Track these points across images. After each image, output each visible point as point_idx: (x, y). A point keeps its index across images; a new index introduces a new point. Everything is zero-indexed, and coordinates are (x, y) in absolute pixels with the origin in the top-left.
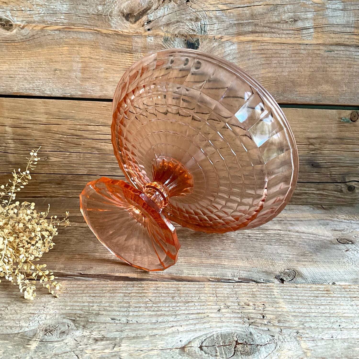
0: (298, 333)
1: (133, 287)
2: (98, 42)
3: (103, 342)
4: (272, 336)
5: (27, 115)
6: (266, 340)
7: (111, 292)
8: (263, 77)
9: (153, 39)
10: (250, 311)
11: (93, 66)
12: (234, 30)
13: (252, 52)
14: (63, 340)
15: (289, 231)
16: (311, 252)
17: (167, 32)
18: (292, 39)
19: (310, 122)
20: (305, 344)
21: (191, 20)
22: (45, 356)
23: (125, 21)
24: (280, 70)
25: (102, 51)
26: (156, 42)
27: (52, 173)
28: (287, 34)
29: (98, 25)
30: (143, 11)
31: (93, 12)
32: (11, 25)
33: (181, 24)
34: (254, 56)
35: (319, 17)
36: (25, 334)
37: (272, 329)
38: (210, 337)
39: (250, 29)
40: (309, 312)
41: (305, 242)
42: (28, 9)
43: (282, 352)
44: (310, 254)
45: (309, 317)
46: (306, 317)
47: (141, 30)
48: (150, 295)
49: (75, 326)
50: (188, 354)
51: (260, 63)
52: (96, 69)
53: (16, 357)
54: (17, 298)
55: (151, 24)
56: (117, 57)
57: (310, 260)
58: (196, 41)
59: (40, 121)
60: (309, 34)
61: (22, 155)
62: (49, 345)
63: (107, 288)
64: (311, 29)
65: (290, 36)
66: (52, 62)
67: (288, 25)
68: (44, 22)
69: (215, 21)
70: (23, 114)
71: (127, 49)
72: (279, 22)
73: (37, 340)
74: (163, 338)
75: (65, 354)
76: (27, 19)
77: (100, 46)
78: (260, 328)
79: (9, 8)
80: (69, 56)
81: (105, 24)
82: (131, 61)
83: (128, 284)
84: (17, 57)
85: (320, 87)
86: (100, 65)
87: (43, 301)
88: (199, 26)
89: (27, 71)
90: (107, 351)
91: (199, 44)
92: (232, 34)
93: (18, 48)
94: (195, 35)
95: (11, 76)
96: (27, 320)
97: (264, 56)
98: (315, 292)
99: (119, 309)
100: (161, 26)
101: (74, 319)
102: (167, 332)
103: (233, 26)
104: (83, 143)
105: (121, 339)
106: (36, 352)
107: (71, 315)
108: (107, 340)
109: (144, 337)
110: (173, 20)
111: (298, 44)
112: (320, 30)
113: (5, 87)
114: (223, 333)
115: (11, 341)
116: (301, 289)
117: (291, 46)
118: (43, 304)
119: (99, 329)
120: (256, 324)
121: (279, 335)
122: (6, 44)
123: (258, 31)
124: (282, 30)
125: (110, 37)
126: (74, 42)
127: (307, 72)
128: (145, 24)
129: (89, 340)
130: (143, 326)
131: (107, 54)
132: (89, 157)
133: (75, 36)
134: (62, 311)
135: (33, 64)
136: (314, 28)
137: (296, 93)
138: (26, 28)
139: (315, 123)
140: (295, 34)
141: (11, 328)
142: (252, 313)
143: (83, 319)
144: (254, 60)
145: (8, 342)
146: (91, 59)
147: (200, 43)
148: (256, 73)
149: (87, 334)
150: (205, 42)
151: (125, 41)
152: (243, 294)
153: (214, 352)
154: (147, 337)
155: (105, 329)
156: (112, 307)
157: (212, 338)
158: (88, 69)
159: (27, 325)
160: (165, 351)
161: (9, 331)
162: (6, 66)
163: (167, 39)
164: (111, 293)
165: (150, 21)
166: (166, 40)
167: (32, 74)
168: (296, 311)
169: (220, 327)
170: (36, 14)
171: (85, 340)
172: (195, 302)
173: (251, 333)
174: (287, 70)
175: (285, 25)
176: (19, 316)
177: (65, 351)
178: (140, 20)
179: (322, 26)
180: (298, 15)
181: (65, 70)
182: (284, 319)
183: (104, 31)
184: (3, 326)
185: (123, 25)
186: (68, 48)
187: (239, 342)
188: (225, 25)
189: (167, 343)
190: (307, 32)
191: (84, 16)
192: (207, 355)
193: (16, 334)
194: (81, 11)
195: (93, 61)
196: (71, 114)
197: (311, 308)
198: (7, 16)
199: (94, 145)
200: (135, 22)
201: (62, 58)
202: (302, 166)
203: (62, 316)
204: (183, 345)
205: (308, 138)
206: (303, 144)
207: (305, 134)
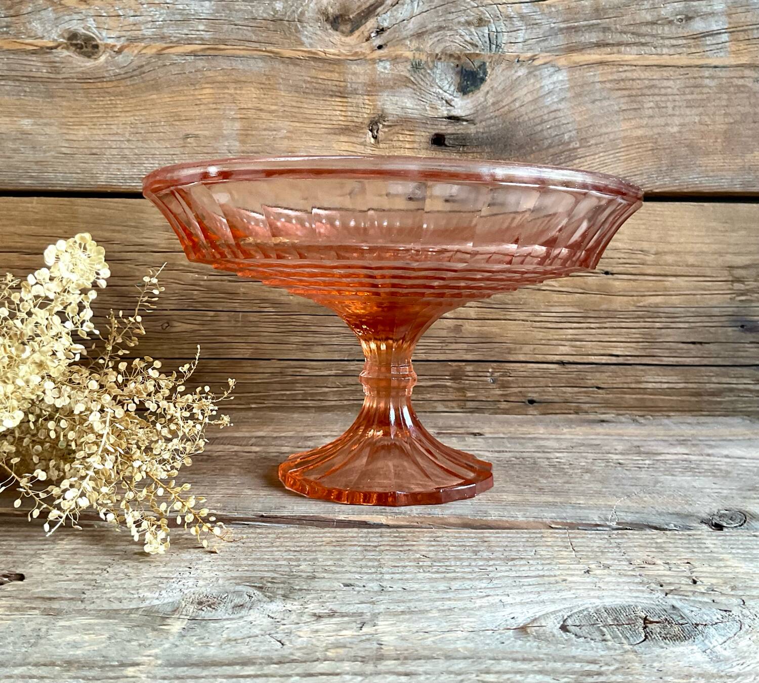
1: (381, 536)
2: (274, 76)
3: (334, 620)
4: (725, 611)
5: (126, 232)
6: (715, 617)
7: (335, 544)
8: (625, 137)
9: (388, 67)
10: (660, 573)
11: (264, 126)
12: (561, 41)
13: (598, 86)
14: (242, 617)
15: (708, 455)
17: (418, 49)
18: (682, 56)
19: (733, 231)
21: (469, 23)
22: (207, 643)
23: (330, 31)
24: (661, 121)
25: (283, 93)
26: (396, 72)
28: (673, 46)
29: (273, 41)
30: (368, 8)
31: (265, 15)
32: (96, 46)
33: (449, 33)
34: (604, 94)
35: (739, 10)
36: (155, 610)
37: (722, 600)
38: (580, 612)
39: (593, 37)
42: (132, 13)
47: (365, 48)
48: (421, 548)
49: (266, 596)
50: (537, 637)
51: (616, 108)
52: (270, 133)
53: (140, 645)
54: (126, 555)
55: (385, 34)
56: (313, 107)
58: (479, 67)
59: (154, 245)
60: (720, 46)
62: (213, 624)
63: (324, 539)
64: (723, 35)
65: (679, 50)
66: (179, 120)
67: (674, 27)
68: (163, 38)
69: (518, 24)
70: (119, 231)
71: (334, 88)
72: (654, 23)
73: (183, 617)
74: (470, 614)
75: (252, 639)
76: (129, 33)
77: (280, 84)
78: (692, 598)
79: (92, 12)
80: (214, 106)
81: (289, 38)
82: (343, 114)
83: (368, 533)
84: (107, 113)
85: (749, 156)
86: (280, 124)
87: (184, 559)
88: (486, 35)
89: (128, 141)
90: (345, 633)
91: (485, 73)
92: (556, 51)
93: (108, 93)
94: (478, 55)
95: (94, 151)
96: (155, 588)
97: (626, 93)
99: (359, 570)
100: (404, 39)
101: (261, 585)
102: (477, 605)
103: (556, 34)
104: (242, 290)
105: (375, 616)
106: (184, 636)
107: (252, 579)
108: (343, 616)
109: (427, 611)
110: (430, 26)
111: (697, 66)
112: (741, 36)
113: (80, 176)
114: (608, 607)
115: (123, 621)
117: (682, 71)
118: (187, 564)
119: (321, 600)
120: (682, 593)
121: (741, 609)
122: (85, 86)
123: (611, 42)
124: (662, 38)
125: (298, 65)
126: (225, 78)
127: (720, 124)
128: (373, 35)
129: (301, 616)
130: (420, 595)
131: (292, 100)
132: (255, 319)
133: (225, 64)
134: (230, 573)
135: (140, 125)
136: (730, 32)
137: (698, 170)
138: (126, 50)
139: (743, 233)
140: (690, 47)
141: (120, 600)
142: (665, 576)
143: (281, 585)
144: (606, 103)
145: (116, 621)
146: (258, 112)
147: (489, 71)
148: (609, 130)
149: (294, 608)
150: (499, 70)
151: (331, 71)
152: (635, 547)
153: (597, 634)
154: (434, 611)
155: (335, 600)
156: (343, 566)
157: (585, 613)
158: (254, 132)
159: (157, 595)
160: (481, 634)
161: (116, 606)
162: (83, 130)
163: (419, 65)
164: (334, 546)
165: (383, 30)
166: (416, 67)
167: (137, 148)
169: (598, 598)
170: (147, 22)
171: (293, 617)
172: (530, 559)
173: (673, 607)
174: (677, 120)
175: (666, 28)
176: (134, 583)
177: (251, 635)
178: (362, 28)
179: (745, 28)
180: (693, 6)
181: (206, 137)
182: (745, 584)
183: (288, 53)
184: (102, 598)
185: (327, 39)
186: (211, 91)
187: (651, 620)
188: (539, 32)
189: (482, 621)
190: (714, 42)
191: (246, 23)
192: (582, 640)
193: (133, 609)
194: (240, 14)
195: (263, 115)
198: (88, 29)
199: (266, 294)
200: (352, 32)
201: (199, 111)
202: (720, 330)
203: (231, 581)
204: (522, 625)
205: (729, 267)
206: (719, 279)
207: (722, 258)
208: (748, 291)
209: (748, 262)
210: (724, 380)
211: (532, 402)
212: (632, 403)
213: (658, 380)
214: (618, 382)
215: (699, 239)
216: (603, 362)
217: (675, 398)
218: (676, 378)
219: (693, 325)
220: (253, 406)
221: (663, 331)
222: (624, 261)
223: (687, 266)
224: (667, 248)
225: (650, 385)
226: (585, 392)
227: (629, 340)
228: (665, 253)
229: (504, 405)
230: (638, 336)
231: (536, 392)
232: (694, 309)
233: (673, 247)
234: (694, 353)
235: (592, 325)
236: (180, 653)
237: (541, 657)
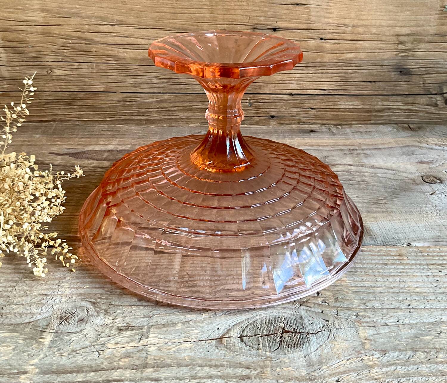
0: (357, 316)
3: (128, 333)
4: (326, 320)
6: (319, 327)
14: (82, 330)
15: (362, 166)
16: (386, 198)
20: (364, 331)
22: (61, 353)
27: (59, 90)
36: (37, 324)
37: (327, 310)
38: (253, 323)
40: (374, 287)
41: (381, 182)
43: (336, 343)
44: (385, 201)
45: (374, 293)
46: (369, 293)
49: (96, 310)
50: (226, 347)
53: (28, 355)
54: (26, 273)
57: (384, 210)
59: (35, 21)
61: (18, 68)
62: (66, 337)
70: (13, 13)
73: (51, 331)
74: (197, 326)
75: (84, 350)
78: (313, 309)
87: (56, 277)
90: (132, 344)
96: (40, 304)
98: (385, 257)
101: (94, 301)
102: (203, 317)
104: (95, 49)
105: (149, 328)
106: (51, 347)
107: (91, 295)
108: (132, 330)
109: (176, 324)
114: (268, 318)
115: (21, 334)
116: (367, 253)
118: (57, 282)
119: (124, 315)
120: (309, 304)
121: (334, 319)
129: (112, 330)
130: (175, 310)
132: (104, 68)
134: (79, 290)
139: (408, 13)
141: (21, 315)
143: (105, 301)
145: (18, 334)
149: (109, 322)
153: (256, 343)
154: (179, 325)
155: (131, 314)
157: (255, 324)
159: (39, 311)
160: (199, 343)
161: (18, 320)
168: (358, 285)
169: (265, 310)
171: (107, 330)
173: (301, 316)
176: (29, 298)
177: (84, 346)
182: (343, 296)
184: (12, 314)
187: (287, 330)
189: (202, 332)
192: (248, 348)
193: (27, 323)
196: (75, 11)
197: (377, 281)
199: (110, 52)
202: (387, 74)
203: (80, 297)
204: (221, 335)
205: (397, 35)
206: (390, 43)
207: (393, 29)
208: (407, 50)
209: (409, 32)
210: (386, 103)
211: (273, 117)
212: (331, 116)
213: (347, 104)
214: (324, 105)
215: (381, 17)
216: (316, 93)
217: (356, 114)
218: (357, 102)
219: (371, 71)
220: (108, 119)
221: (353, 75)
222: (333, 31)
223: (372, 34)
224: (360, 23)
225: (342, 107)
226: (304, 111)
227: (332, 80)
228: (359, 26)
229: (256, 119)
230: (337, 78)
231: (275, 111)
232: (373, 61)
233: (364, 23)
234: (370, 88)
235: (311, 72)
236: (48, 362)
237: (224, 363)
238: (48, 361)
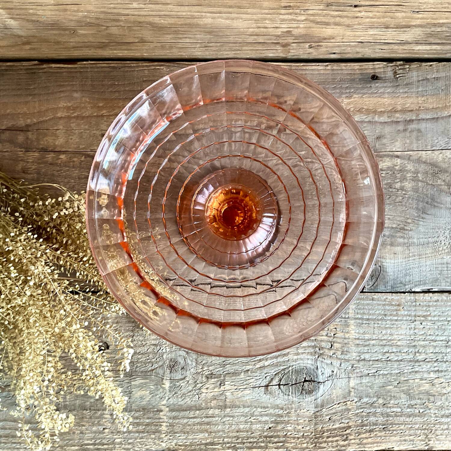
0: (352, 366)
3: (213, 380)
4: (333, 371)
6: (327, 376)
10: (323, 338)
14: (185, 378)
16: (413, 221)
20: (353, 381)
22: (177, 396)
36: (158, 372)
37: (335, 362)
38: (287, 374)
40: (371, 339)
44: (411, 226)
45: (368, 345)
46: (365, 346)
49: (190, 359)
50: (270, 393)
53: (159, 398)
57: (406, 241)
62: (177, 383)
73: (167, 378)
75: (190, 393)
78: (326, 361)
90: (216, 390)
96: (154, 353)
98: (387, 307)
105: (224, 376)
106: (170, 391)
108: (215, 378)
109: (240, 373)
114: (297, 369)
115: (150, 380)
116: (376, 302)
120: (324, 356)
121: (338, 370)
129: (203, 377)
141: (145, 363)
142: (323, 341)
145: (148, 381)
149: (200, 370)
153: (288, 391)
154: (243, 374)
155: (212, 363)
160: (255, 389)
168: (360, 338)
169: (296, 361)
171: (200, 378)
173: (317, 367)
177: (189, 390)
182: (347, 349)
184: (139, 363)
187: (307, 379)
192: (282, 394)
193: (151, 371)
197: (374, 333)
204: (267, 383)
236: (171, 403)
237: (269, 405)
238: (171, 401)
